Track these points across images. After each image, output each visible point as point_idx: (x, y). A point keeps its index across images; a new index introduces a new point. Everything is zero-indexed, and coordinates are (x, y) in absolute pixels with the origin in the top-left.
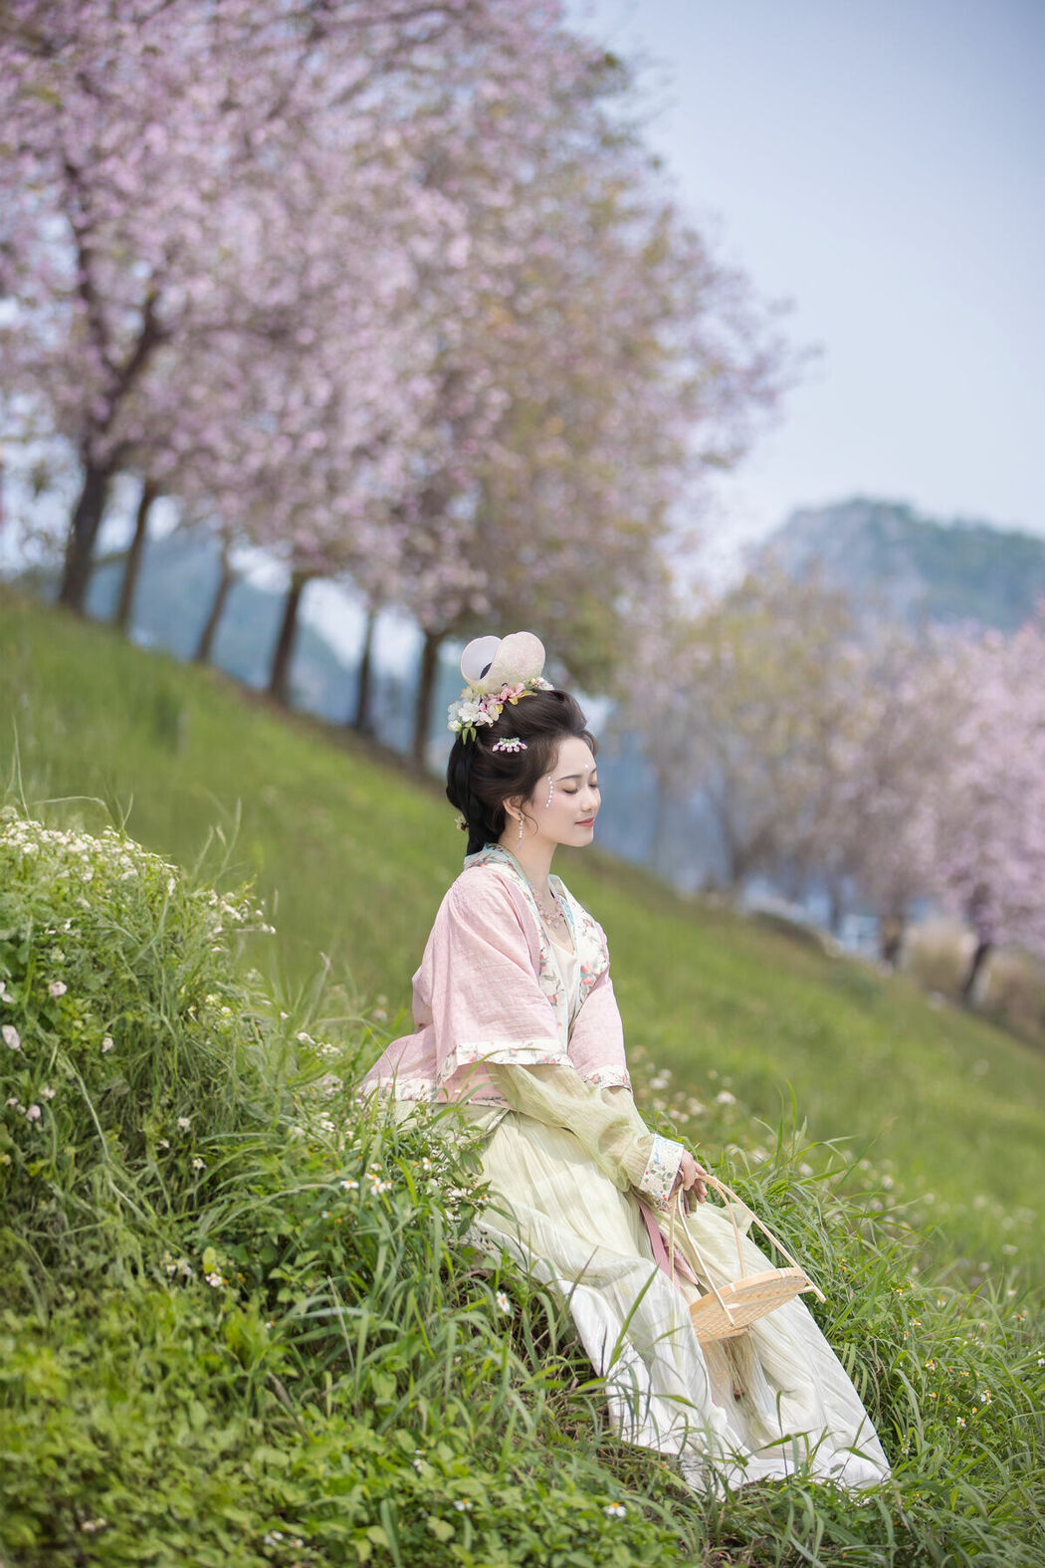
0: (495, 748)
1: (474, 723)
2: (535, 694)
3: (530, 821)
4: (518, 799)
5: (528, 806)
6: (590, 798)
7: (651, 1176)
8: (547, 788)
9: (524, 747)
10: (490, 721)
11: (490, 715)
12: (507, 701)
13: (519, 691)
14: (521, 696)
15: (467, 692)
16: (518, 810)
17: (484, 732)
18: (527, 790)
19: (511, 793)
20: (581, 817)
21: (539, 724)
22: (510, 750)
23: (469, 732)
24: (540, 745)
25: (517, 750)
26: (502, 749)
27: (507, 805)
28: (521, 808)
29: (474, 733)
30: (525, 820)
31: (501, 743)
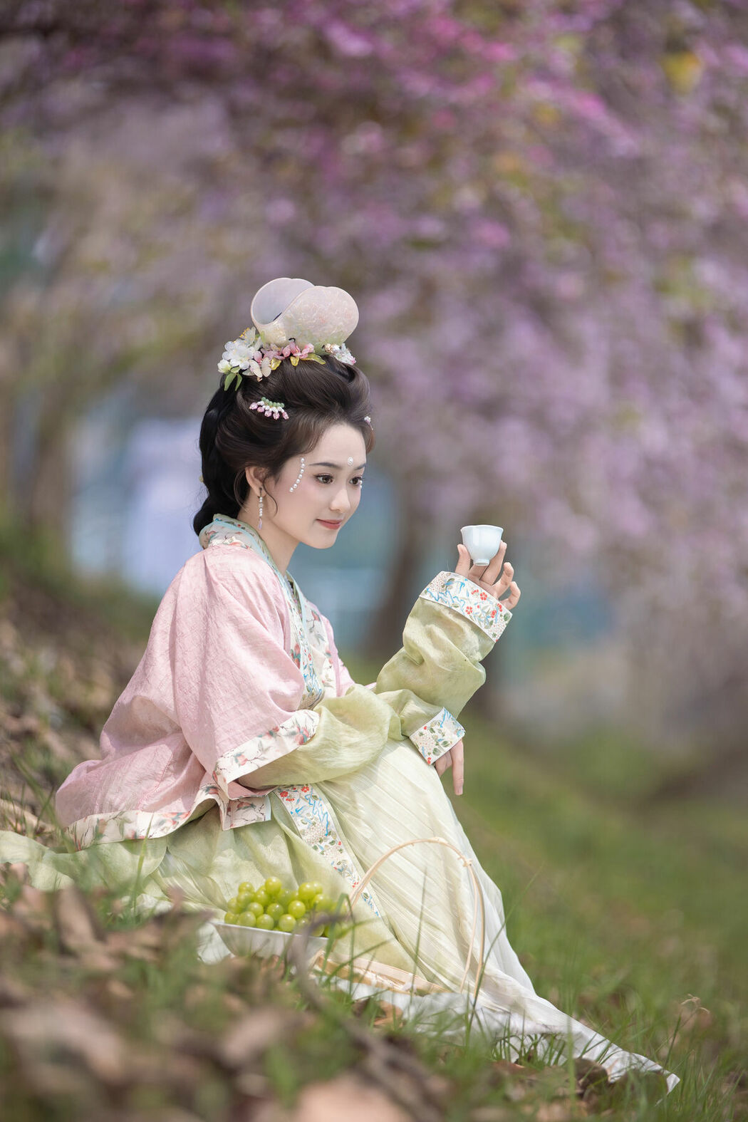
0: (254, 406)
1: (241, 371)
2: (323, 362)
3: (269, 498)
4: (263, 471)
5: (271, 482)
6: (343, 498)
7: (427, 732)
8: (298, 470)
9: (286, 416)
10: (259, 375)
11: (261, 370)
12: (288, 359)
13: (305, 352)
14: (304, 358)
15: (250, 334)
16: (260, 484)
17: (248, 385)
18: (275, 466)
19: (259, 463)
20: (327, 516)
21: (313, 397)
22: (268, 414)
23: (235, 380)
24: (304, 420)
25: (276, 417)
26: (260, 410)
27: (250, 474)
28: (263, 481)
29: (240, 380)
30: (265, 498)
31: (261, 403)
